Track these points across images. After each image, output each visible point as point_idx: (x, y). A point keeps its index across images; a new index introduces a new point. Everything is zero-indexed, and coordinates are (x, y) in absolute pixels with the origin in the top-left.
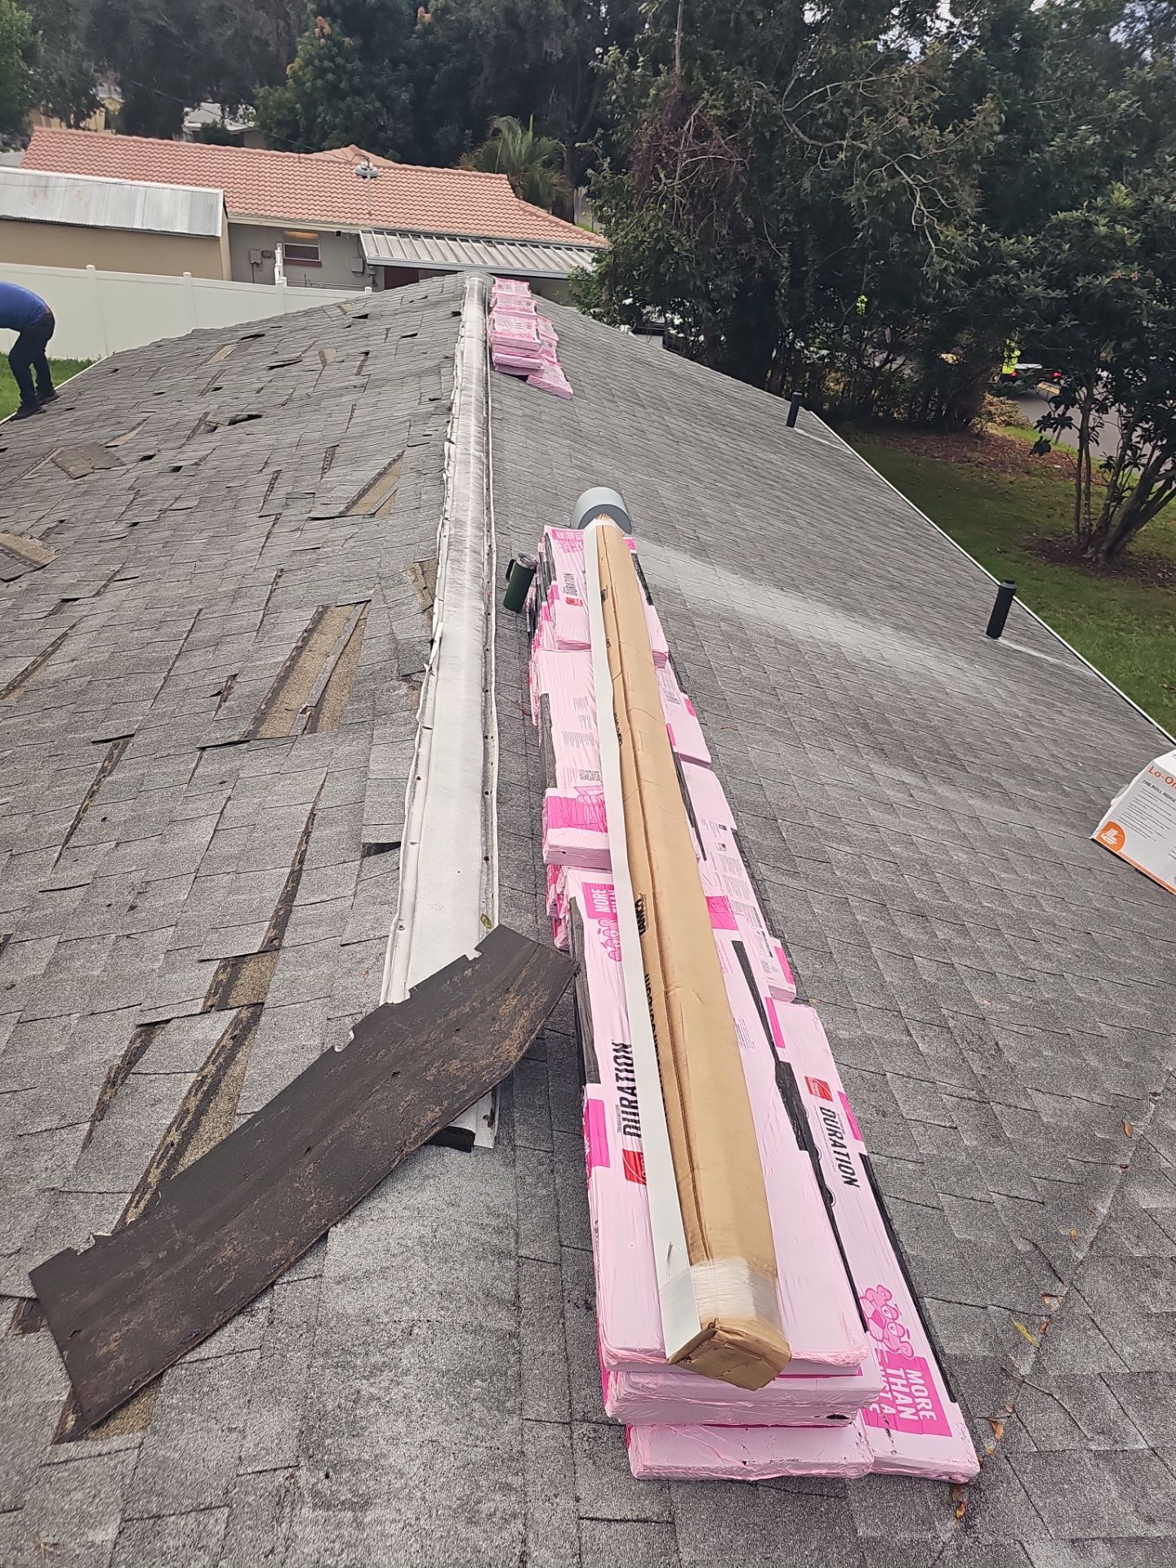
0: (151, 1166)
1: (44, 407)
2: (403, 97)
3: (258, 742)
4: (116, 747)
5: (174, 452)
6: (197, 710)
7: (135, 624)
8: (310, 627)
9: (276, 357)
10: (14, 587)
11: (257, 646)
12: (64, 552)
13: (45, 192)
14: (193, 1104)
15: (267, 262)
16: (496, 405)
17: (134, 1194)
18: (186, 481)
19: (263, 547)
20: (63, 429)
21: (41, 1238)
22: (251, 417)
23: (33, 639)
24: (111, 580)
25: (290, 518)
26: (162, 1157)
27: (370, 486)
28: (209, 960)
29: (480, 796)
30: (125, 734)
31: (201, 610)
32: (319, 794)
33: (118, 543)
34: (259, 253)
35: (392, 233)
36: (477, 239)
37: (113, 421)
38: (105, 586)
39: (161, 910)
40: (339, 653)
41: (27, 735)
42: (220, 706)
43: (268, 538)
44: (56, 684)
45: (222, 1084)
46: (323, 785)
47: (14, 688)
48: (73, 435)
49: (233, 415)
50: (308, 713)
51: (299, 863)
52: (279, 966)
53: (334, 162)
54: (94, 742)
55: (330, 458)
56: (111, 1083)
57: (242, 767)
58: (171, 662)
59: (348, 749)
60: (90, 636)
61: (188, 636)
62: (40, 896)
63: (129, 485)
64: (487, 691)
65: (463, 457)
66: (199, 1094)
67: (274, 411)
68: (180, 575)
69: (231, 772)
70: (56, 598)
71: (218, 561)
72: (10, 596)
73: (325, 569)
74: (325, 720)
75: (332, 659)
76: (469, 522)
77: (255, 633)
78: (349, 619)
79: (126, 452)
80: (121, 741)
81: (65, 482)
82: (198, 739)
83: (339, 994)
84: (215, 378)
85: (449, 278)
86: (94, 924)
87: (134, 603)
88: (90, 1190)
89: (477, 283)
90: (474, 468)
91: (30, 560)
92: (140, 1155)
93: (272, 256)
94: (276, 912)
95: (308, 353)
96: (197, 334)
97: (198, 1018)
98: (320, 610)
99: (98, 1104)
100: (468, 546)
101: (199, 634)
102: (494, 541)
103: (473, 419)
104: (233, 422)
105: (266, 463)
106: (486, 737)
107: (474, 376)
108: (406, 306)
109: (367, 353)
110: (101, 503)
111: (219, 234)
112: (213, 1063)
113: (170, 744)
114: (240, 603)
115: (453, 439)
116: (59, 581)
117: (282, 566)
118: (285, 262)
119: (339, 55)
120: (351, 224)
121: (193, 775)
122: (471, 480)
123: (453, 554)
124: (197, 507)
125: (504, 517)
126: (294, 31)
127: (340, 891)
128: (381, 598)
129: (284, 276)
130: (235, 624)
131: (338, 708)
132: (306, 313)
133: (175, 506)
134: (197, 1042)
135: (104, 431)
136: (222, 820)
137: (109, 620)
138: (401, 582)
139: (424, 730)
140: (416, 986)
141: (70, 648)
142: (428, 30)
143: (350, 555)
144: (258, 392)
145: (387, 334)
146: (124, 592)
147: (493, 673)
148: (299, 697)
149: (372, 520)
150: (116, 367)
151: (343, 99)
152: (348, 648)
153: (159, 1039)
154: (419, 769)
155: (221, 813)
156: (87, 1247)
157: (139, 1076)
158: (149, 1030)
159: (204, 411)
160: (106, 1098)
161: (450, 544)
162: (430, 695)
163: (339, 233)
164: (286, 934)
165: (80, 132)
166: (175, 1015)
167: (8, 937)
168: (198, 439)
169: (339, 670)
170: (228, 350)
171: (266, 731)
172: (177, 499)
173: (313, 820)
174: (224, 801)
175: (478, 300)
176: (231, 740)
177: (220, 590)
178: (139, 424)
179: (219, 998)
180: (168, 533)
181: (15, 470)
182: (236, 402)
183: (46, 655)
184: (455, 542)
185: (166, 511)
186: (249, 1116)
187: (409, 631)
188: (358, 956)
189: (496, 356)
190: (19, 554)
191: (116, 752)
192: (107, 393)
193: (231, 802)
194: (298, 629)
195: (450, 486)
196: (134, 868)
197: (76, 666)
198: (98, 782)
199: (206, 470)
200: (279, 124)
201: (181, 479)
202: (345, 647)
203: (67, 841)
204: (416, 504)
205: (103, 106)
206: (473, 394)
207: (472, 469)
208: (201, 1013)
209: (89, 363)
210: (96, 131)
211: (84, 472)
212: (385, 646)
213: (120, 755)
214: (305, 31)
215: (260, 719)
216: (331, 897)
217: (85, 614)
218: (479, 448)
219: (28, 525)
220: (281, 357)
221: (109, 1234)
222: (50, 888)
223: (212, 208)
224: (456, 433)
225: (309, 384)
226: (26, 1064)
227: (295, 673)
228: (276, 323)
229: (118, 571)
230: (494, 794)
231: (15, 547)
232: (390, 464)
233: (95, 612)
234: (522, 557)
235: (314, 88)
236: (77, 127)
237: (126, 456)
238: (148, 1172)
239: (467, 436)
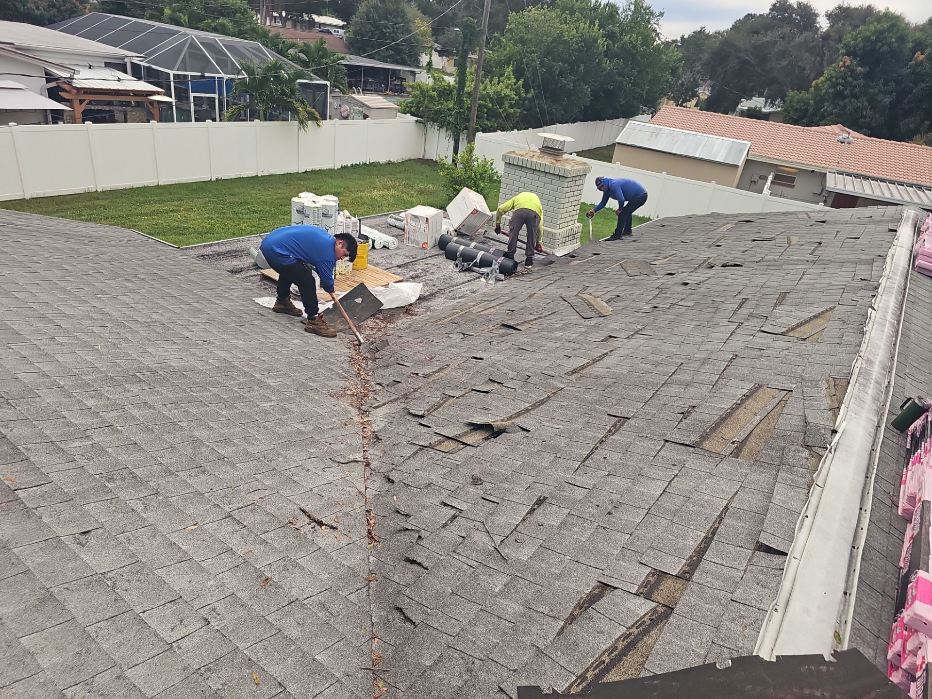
0: (590, 667)
1: (623, 237)
2: (886, 100)
3: (700, 450)
4: (619, 421)
5: (686, 275)
6: (668, 418)
7: (644, 360)
8: (748, 394)
9: (758, 235)
10: (587, 322)
11: (711, 394)
12: (616, 312)
13: (656, 136)
14: (621, 645)
15: (761, 181)
16: (911, 293)
17: (578, 678)
18: (689, 291)
19: (728, 339)
20: (629, 250)
21: (527, 671)
22: (736, 265)
23: (591, 351)
24: (637, 332)
25: (748, 327)
26: (597, 666)
27: (806, 322)
28: (645, 565)
29: (850, 548)
30: (626, 416)
31: (682, 363)
32: (733, 497)
33: (644, 315)
34: (758, 176)
35: (849, 175)
36: (911, 186)
37: (656, 251)
38: (632, 335)
39: (624, 522)
40: (763, 416)
41: (576, 397)
42: (681, 421)
43: (731, 335)
44: (597, 377)
45: (640, 644)
46: (737, 492)
47: (576, 372)
48: (633, 254)
49: (725, 262)
50: (736, 445)
51: (712, 533)
52: (687, 591)
53: (825, 133)
54: (608, 415)
55: (782, 298)
56: (580, 606)
57: (687, 460)
58: (659, 386)
59: (760, 478)
60: (619, 358)
61: (671, 375)
62: (565, 484)
63: (657, 286)
64: (867, 477)
65: (881, 320)
66: (625, 642)
67: (750, 264)
68: (674, 341)
69: (680, 461)
70: (606, 334)
71: (698, 339)
72: (585, 327)
73: (766, 363)
74: (745, 451)
75: (758, 417)
76: (877, 363)
77: (711, 387)
78: (774, 398)
79: (660, 269)
80: (622, 420)
81: (624, 277)
82: (665, 434)
83: (723, 630)
84: (719, 240)
85: (891, 208)
86: (588, 513)
87: (646, 349)
88: (556, 660)
89: (913, 214)
90: (888, 329)
91: (597, 310)
92: (585, 657)
93: (766, 179)
94: (691, 557)
95: (780, 236)
96: (713, 215)
97: (632, 596)
98: (757, 386)
99: (570, 614)
100: (873, 378)
101: (679, 376)
102: (893, 380)
103: (893, 298)
104: (724, 266)
105: (739, 293)
106: (861, 509)
107: (900, 271)
108: (855, 220)
109: (820, 243)
110: (641, 292)
111: (740, 164)
112: (637, 628)
113: (649, 431)
114: (707, 366)
115: (875, 308)
116: (610, 326)
117: (737, 353)
118: (772, 183)
119: (851, 76)
120: (823, 167)
121: (658, 453)
122: (884, 336)
123: (861, 380)
124: (692, 306)
125: (903, 366)
126: (825, 63)
127: (735, 564)
128: (800, 391)
129: (769, 189)
130: (700, 377)
131: (756, 449)
132: (784, 214)
133: (679, 303)
134: (629, 610)
135: (651, 256)
136: (669, 486)
137: (631, 353)
138: (816, 386)
139: (816, 486)
140: (782, 656)
141: (607, 361)
142: (920, 64)
143: (784, 360)
144: (743, 252)
145: (836, 235)
146: (642, 341)
147: (876, 467)
148: (733, 432)
149: (802, 342)
150: (663, 225)
151: (843, 100)
152: (770, 414)
153: (608, 596)
154: (808, 510)
155: (670, 482)
156: (548, 692)
157: (595, 611)
158: (604, 587)
159: (708, 256)
160: (575, 613)
161: (859, 373)
162: (826, 466)
163: (813, 171)
164: (695, 573)
165: (682, 108)
166: (620, 587)
167: (546, 498)
168: (701, 270)
169: (761, 426)
170: (729, 226)
171: (706, 445)
172: (682, 300)
173: (727, 511)
174: (673, 476)
175: (912, 224)
176: (685, 442)
177: (695, 356)
178: (670, 256)
179: (647, 591)
180: (673, 317)
181: (602, 265)
182: (728, 255)
183: (595, 361)
184: (865, 373)
185: (674, 304)
186: (651, 674)
187: (818, 418)
188: (742, 613)
189: (919, 262)
190: (593, 306)
191: (619, 424)
192: (656, 237)
193: (677, 478)
194: (740, 393)
195: (867, 336)
196: (615, 491)
197: (608, 372)
198: (606, 437)
199: (702, 289)
200: (796, 110)
201: (687, 290)
202: (768, 413)
203: (584, 461)
204: (838, 341)
205: (699, 96)
206: (897, 283)
207: (886, 329)
208: (635, 594)
209: (649, 219)
210: (690, 108)
211: (635, 274)
212: (797, 422)
213: (620, 427)
214: (832, 63)
215: (705, 437)
216: (728, 565)
217: (619, 346)
218: (894, 317)
219: (602, 293)
220: (763, 236)
221: (560, 692)
222: (570, 482)
223: (741, 151)
224: (878, 303)
225: (778, 254)
226: (539, 570)
227: (732, 418)
228: (762, 216)
229: (641, 329)
230: (861, 551)
231: (593, 303)
232: (823, 312)
233: (624, 347)
234: (920, 398)
235: (827, 93)
236: (681, 105)
237: (659, 271)
238: (587, 670)
239: (887, 308)
